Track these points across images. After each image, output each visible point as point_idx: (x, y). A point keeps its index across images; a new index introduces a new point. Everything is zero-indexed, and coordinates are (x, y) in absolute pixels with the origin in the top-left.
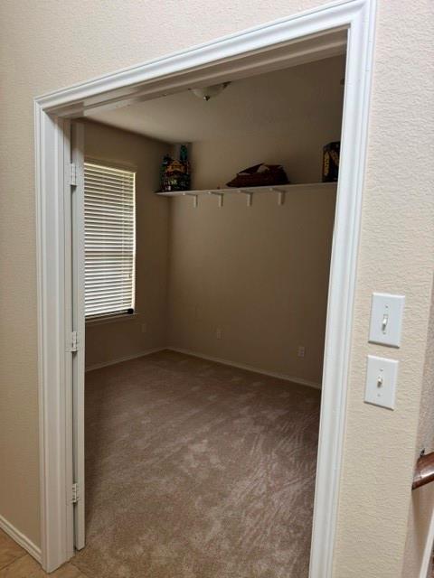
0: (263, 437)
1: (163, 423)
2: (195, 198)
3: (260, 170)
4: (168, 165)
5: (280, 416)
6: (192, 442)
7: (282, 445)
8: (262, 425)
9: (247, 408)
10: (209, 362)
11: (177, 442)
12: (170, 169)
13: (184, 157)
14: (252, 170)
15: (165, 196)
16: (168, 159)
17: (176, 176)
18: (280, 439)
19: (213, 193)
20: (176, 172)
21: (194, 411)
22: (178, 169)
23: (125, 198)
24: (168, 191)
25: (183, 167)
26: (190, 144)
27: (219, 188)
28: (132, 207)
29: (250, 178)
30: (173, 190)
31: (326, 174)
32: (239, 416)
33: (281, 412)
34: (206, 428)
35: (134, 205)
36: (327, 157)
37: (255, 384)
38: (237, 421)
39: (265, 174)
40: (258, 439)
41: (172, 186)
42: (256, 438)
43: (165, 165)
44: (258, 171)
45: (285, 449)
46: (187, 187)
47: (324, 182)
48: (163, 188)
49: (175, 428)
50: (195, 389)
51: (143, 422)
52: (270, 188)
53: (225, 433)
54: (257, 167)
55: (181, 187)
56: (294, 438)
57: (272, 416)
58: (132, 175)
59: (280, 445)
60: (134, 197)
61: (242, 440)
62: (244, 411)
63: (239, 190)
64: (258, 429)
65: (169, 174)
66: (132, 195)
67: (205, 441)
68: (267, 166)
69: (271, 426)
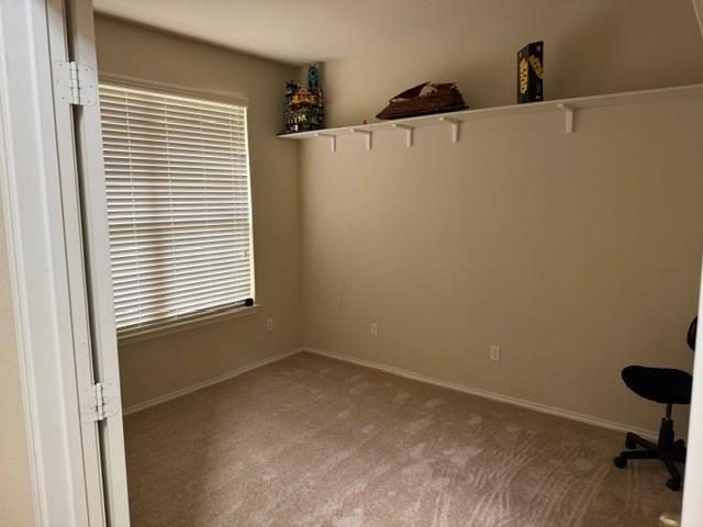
0: (448, 498)
1: (295, 479)
2: (332, 140)
3: (424, 92)
4: (293, 94)
5: (471, 460)
6: (339, 514)
7: (480, 513)
8: (445, 475)
9: (421, 446)
10: (361, 369)
11: (316, 514)
12: (296, 100)
13: (313, 82)
14: (413, 93)
15: (291, 139)
16: (294, 87)
17: (304, 110)
18: (476, 501)
19: (356, 130)
20: (303, 105)
21: (343, 455)
22: (307, 100)
23: (234, 144)
24: (295, 132)
25: (312, 97)
26: (322, 64)
27: (365, 123)
28: (244, 156)
29: (409, 104)
30: (300, 130)
31: (523, 92)
32: (410, 462)
33: (472, 451)
34: (360, 486)
35: (247, 153)
36: (524, 65)
37: (429, 404)
38: (406, 471)
39: (431, 97)
40: (441, 503)
41: (300, 125)
42: (438, 500)
43: (288, 96)
44: (421, 94)
45: (485, 521)
46: (321, 125)
47: (519, 103)
48: (288, 128)
49: (314, 488)
50: (342, 415)
51: (265, 478)
52: (441, 117)
53: (391, 494)
54: (420, 88)
55: (311, 125)
56: (497, 497)
57: (459, 457)
58: (243, 112)
59: (476, 512)
60: (246, 142)
61: (417, 506)
62: (416, 452)
63: (393, 123)
64: (440, 484)
65: (294, 107)
66: (243, 140)
67: (360, 511)
68: (433, 86)
69: (459, 478)
